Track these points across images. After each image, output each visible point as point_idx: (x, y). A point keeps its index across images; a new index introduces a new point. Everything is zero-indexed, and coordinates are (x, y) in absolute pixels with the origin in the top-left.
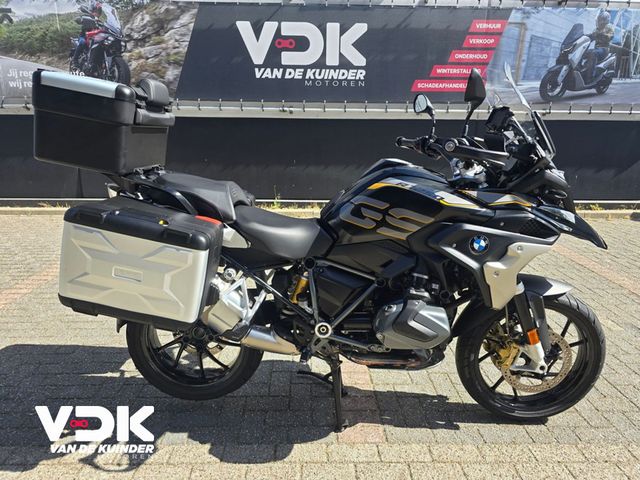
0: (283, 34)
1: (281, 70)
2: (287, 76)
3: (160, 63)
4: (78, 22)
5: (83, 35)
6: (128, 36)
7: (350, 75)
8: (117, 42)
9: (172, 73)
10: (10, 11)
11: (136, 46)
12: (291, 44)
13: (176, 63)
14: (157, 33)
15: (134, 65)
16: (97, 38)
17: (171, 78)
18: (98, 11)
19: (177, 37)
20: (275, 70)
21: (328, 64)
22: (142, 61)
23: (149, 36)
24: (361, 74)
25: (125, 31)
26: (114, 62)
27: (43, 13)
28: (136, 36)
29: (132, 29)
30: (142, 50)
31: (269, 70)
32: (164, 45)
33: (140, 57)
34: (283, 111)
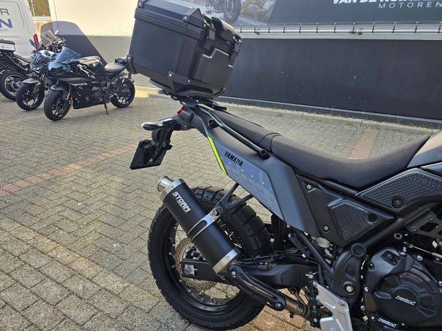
9: (268, 5)
17: (267, 8)
34: (353, 33)
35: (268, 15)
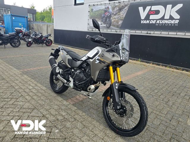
0: (152, 10)
1: (149, 21)
2: (151, 23)
3: (118, 20)
4: (104, 11)
5: (104, 14)
6: (113, 13)
7: (173, 22)
8: (111, 15)
9: (120, 22)
10: (93, 9)
11: (114, 16)
12: (154, 13)
13: (122, 20)
14: (119, 12)
15: (113, 20)
16: (107, 14)
18: (108, 8)
19: (123, 13)
20: (147, 21)
21: (165, 18)
22: (115, 19)
23: (117, 13)
24: (177, 22)
25: (113, 12)
26: (109, 20)
27: (98, 9)
28: (114, 13)
29: (114, 12)
30: (115, 17)
31: (145, 21)
32: (120, 15)
33: (114, 19)
34: (147, 33)
35: (120, 26)
